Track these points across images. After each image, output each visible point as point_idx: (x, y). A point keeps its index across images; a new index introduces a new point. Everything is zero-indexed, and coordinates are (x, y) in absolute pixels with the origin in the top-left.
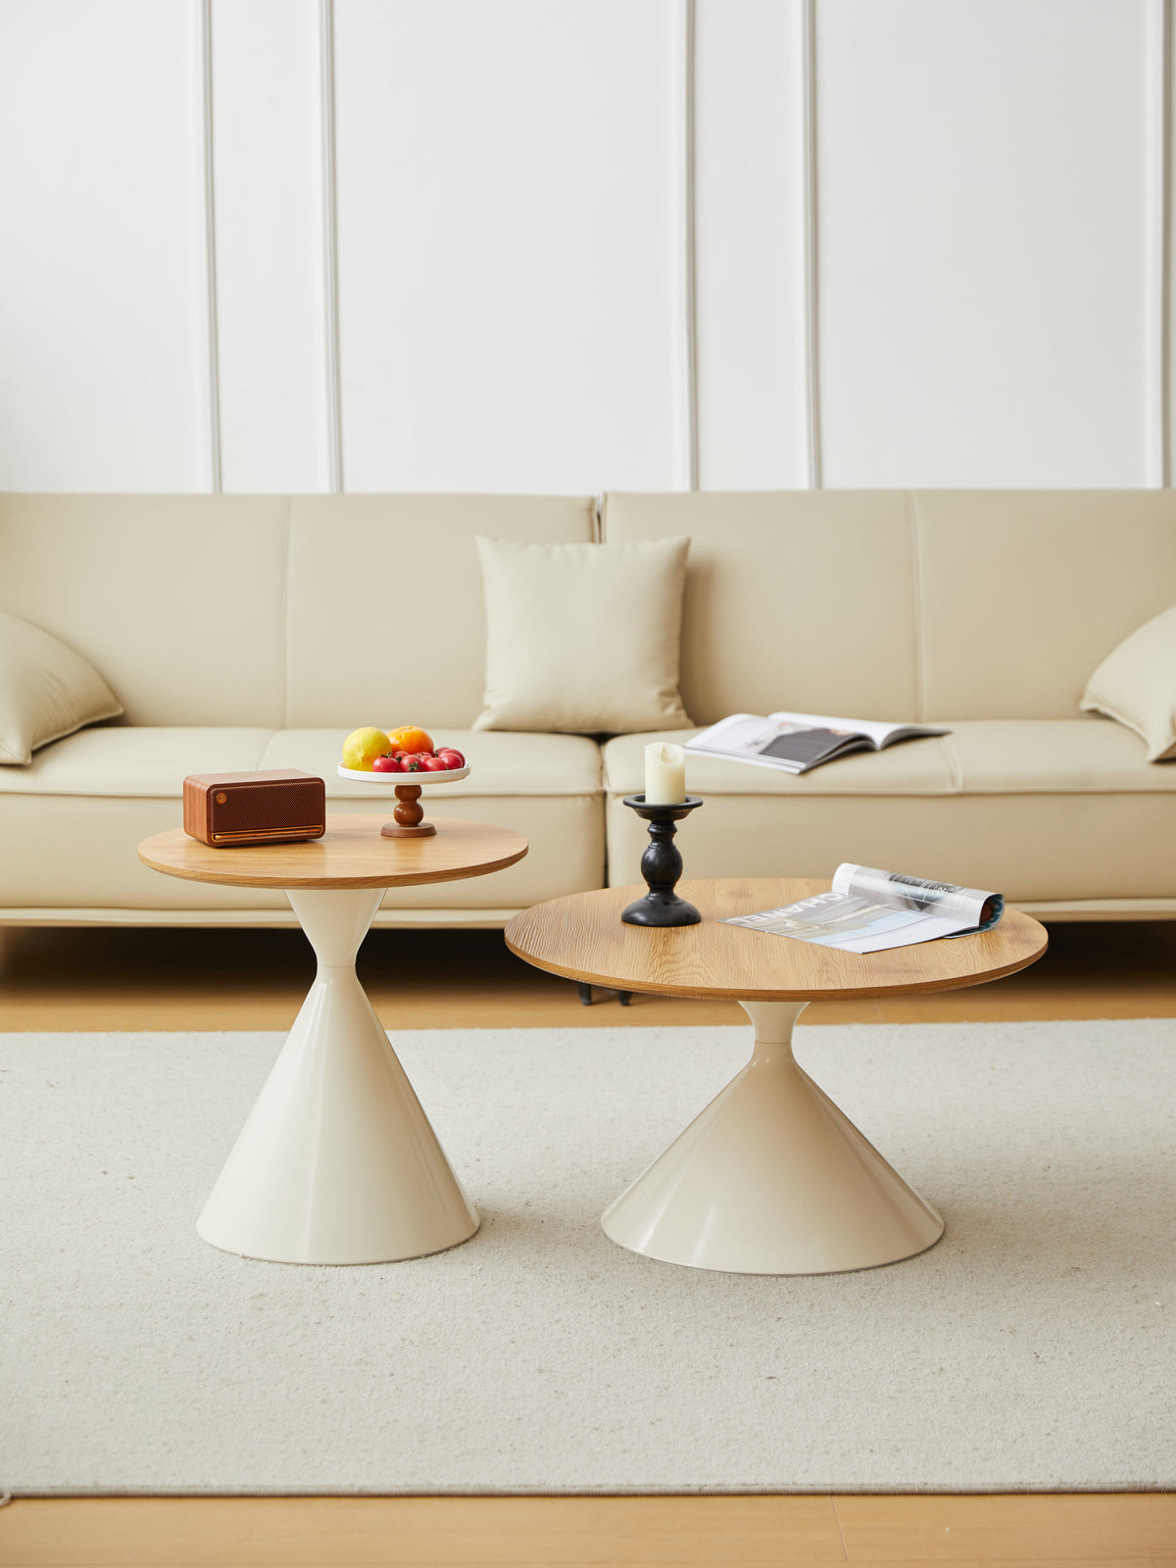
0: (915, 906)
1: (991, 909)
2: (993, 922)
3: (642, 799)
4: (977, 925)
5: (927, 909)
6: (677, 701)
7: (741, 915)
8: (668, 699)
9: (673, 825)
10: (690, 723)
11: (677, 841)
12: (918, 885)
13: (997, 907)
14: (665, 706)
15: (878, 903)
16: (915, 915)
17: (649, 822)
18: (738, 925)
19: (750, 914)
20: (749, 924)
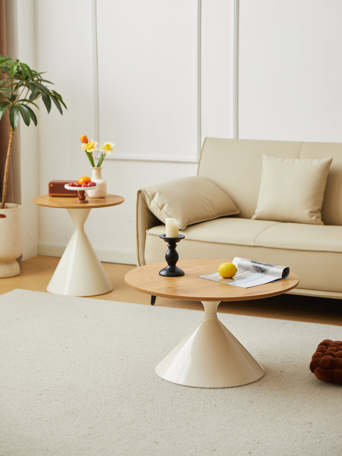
0: (260, 271)
1: (286, 272)
2: (286, 276)
3: (165, 236)
4: (281, 277)
5: (265, 272)
6: (319, 214)
7: (204, 275)
8: (313, 214)
9: (175, 244)
10: (322, 223)
11: (177, 249)
12: (261, 264)
13: (287, 271)
14: (312, 216)
15: (248, 270)
16: (260, 275)
17: (168, 243)
18: (203, 278)
19: (207, 274)
20: (207, 278)
